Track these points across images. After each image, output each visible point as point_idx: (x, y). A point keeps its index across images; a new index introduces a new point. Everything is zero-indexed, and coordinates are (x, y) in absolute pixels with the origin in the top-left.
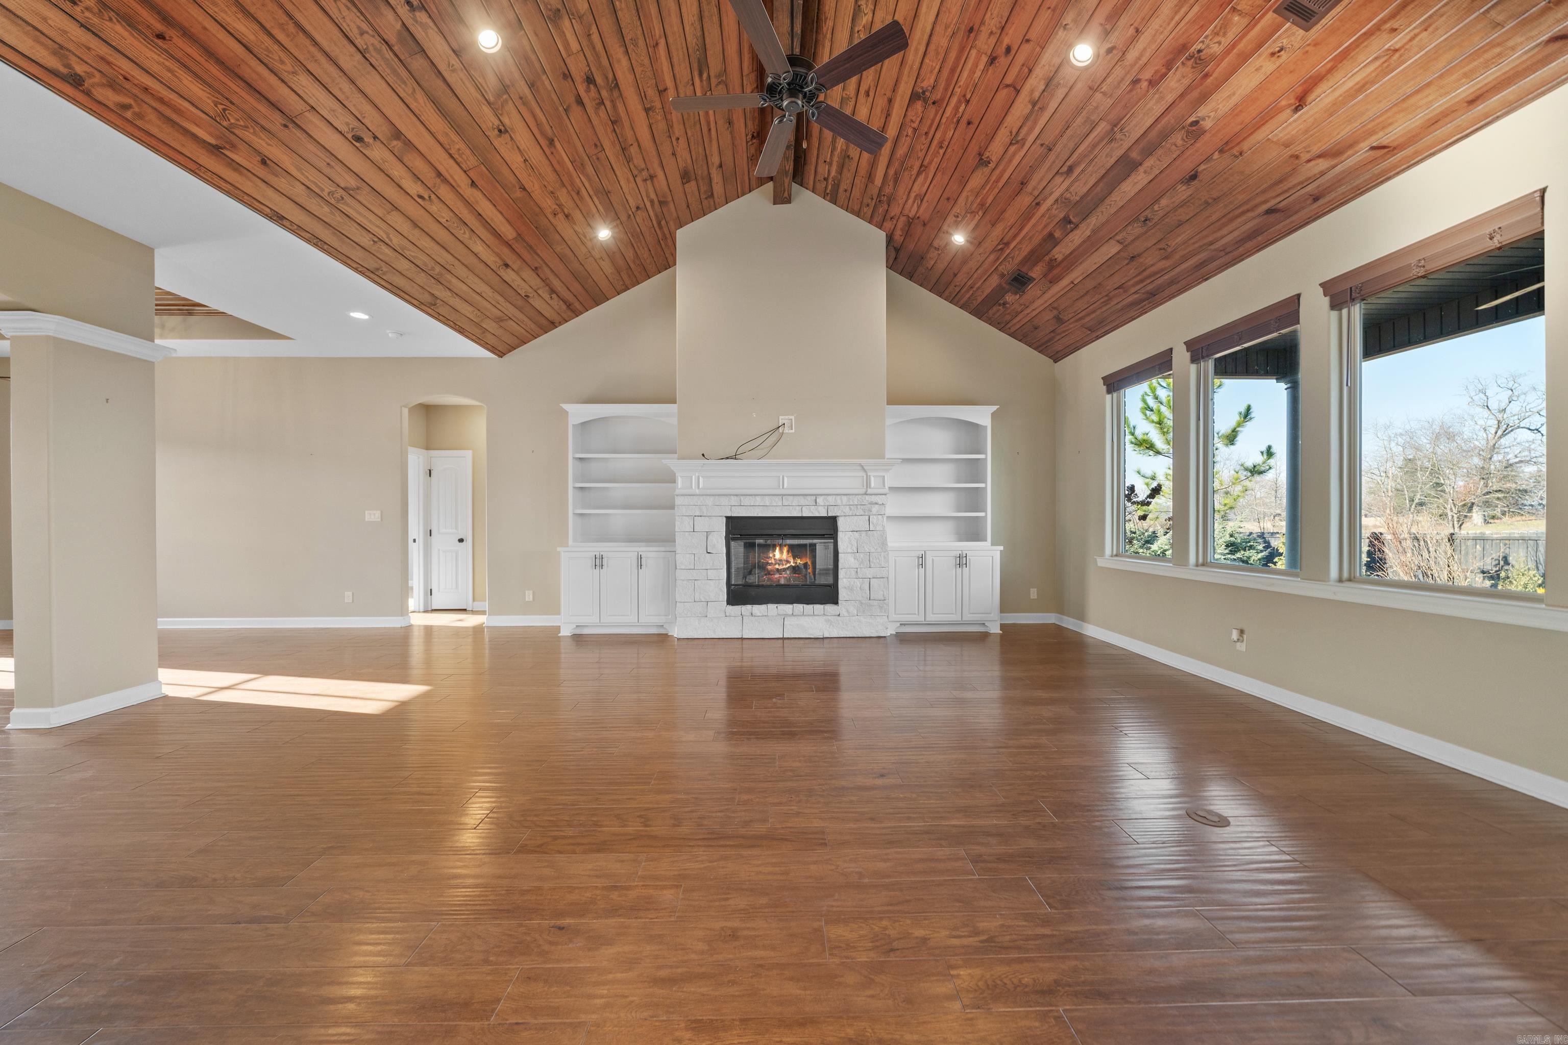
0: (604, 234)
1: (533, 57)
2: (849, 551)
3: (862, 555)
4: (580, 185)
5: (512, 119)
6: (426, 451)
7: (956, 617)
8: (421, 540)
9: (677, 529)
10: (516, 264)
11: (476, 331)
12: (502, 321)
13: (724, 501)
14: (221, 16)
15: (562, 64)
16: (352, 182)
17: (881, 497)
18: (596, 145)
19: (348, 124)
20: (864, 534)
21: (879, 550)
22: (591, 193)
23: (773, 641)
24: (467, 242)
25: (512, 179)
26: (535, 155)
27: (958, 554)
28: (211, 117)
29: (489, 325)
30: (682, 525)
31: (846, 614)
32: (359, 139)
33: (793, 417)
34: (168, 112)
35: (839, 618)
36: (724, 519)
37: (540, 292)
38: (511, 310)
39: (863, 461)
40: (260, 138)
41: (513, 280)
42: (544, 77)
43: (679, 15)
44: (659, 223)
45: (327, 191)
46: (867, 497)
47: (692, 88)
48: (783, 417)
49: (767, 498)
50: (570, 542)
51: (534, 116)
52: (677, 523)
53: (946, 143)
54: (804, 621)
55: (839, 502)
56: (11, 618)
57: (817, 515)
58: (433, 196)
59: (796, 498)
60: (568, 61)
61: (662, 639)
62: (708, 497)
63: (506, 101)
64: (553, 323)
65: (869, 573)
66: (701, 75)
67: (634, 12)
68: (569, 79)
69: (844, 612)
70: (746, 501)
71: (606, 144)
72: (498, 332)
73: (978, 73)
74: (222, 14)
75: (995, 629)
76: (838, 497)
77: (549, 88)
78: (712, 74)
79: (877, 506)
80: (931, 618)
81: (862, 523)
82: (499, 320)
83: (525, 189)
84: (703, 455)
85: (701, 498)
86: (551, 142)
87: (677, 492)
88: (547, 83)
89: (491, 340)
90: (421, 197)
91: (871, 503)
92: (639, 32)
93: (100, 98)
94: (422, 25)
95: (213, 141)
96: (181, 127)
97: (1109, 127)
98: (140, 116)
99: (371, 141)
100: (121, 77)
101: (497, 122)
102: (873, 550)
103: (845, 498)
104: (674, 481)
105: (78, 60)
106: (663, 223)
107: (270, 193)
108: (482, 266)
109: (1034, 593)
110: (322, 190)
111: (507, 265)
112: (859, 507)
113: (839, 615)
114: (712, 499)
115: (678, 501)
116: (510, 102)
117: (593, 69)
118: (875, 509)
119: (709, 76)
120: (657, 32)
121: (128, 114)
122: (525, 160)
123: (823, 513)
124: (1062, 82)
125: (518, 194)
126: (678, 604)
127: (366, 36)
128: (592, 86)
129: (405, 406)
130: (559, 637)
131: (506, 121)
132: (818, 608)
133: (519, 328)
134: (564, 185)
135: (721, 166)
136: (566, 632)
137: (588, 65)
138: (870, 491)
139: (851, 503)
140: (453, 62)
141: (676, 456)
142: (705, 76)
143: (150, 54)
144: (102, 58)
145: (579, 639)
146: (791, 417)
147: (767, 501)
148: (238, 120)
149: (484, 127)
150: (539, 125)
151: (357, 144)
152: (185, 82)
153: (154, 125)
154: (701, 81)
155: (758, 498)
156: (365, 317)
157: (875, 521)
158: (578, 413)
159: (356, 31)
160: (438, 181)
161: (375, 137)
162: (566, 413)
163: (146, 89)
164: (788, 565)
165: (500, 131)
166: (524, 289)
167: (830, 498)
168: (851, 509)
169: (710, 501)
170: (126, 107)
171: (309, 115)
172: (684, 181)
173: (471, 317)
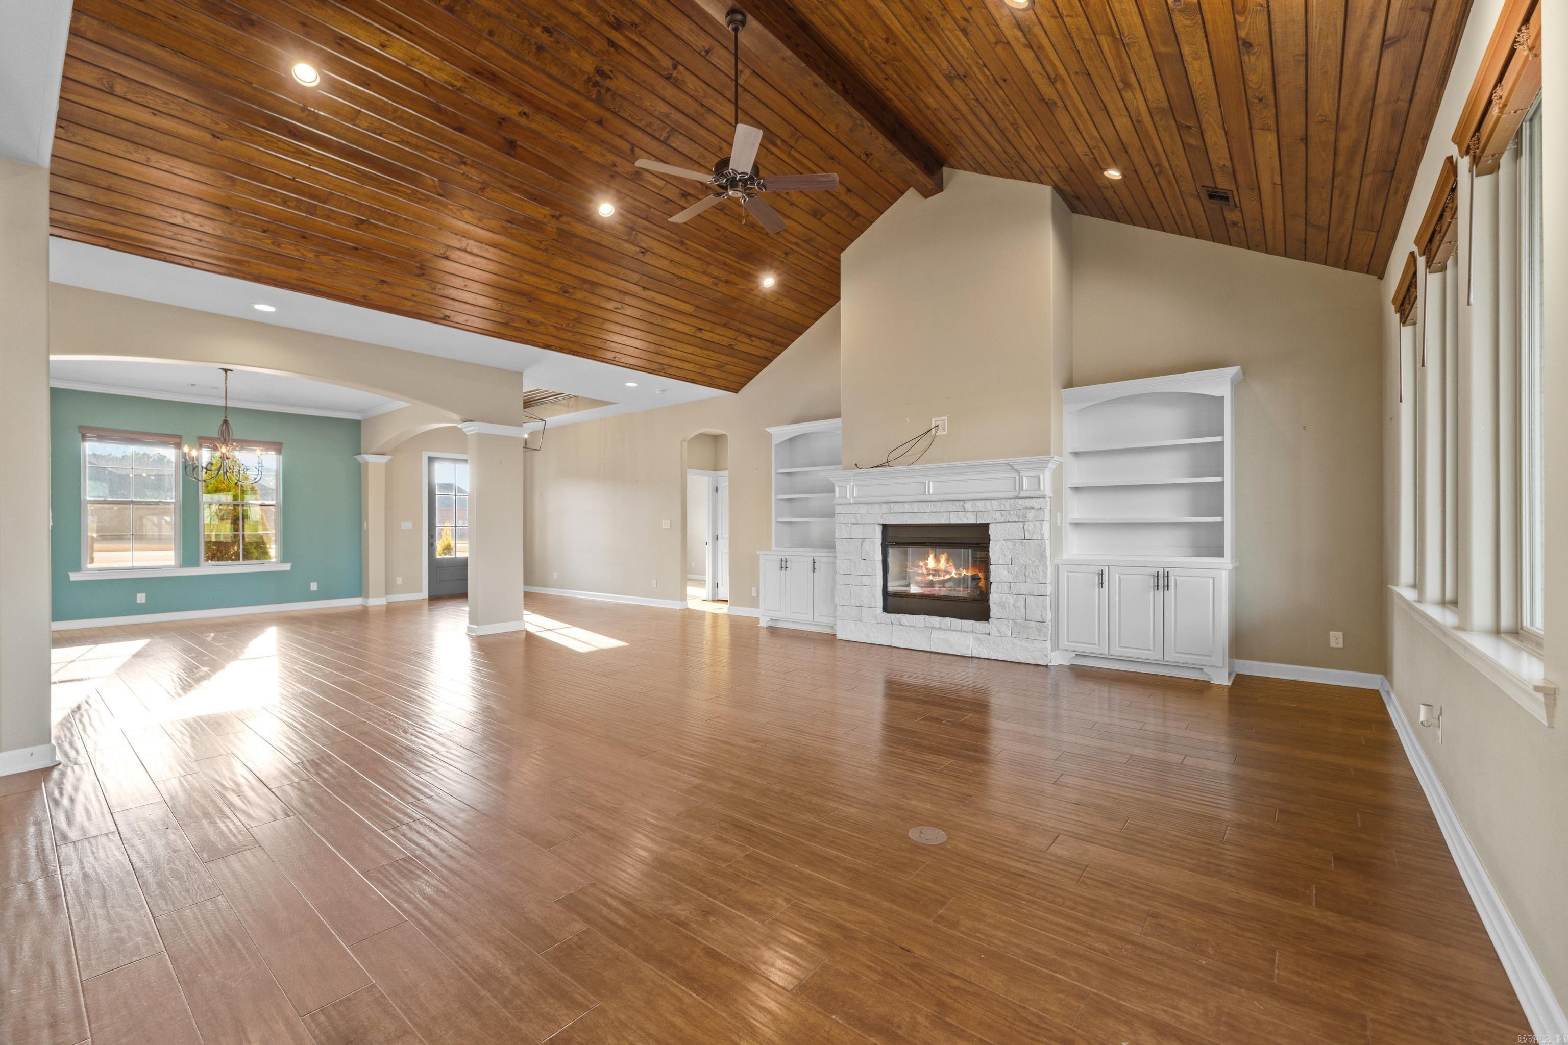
0: (768, 281)
1: (637, 204)
2: (1001, 562)
3: (1016, 568)
4: (724, 259)
5: (646, 242)
6: (713, 472)
7: (1157, 656)
8: (710, 544)
9: (836, 536)
10: (708, 326)
11: (706, 379)
12: (721, 367)
13: (876, 508)
15: (660, 197)
16: (575, 315)
17: (1037, 500)
18: (718, 230)
19: (557, 287)
20: (1018, 544)
21: (1037, 562)
22: (736, 260)
23: (921, 653)
24: (662, 324)
25: (668, 275)
26: (677, 255)
27: (1154, 571)
29: (710, 372)
30: (841, 532)
31: (997, 634)
32: (566, 292)
33: (946, 418)
35: (989, 637)
36: (881, 527)
37: (739, 339)
38: (724, 358)
39: (1011, 460)
41: (712, 338)
42: (652, 210)
43: (725, 123)
44: (817, 256)
45: (565, 325)
46: (1020, 501)
47: (772, 156)
48: (936, 419)
49: (915, 505)
50: (774, 548)
51: (659, 233)
52: (837, 531)
53: (1007, 101)
54: (954, 637)
55: (989, 508)
57: (966, 522)
58: (624, 305)
59: (944, 504)
60: (662, 193)
61: (830, 639)
62: (862, 505)
63: (636, 234)
64: (766, 358)
65: (1024, 589)
66: (775, 144)
67: (689, 142)
68: (670, 202)
69: (994, 631)
70: (896, 508)
71: (726, 225)
72: (723, 375)
73: (968, 45)
75: (1222, 679)
76: (988, 502)
77: (659, 213)
78: (785, 137)
79: (1033, 511)
80: (1117, 651)
81: (1015, 530)
82: (718, 367)
83: (682, 278)
84: (856, 465)
85: (857, 507)
86: (682, 243)
87: (836, 501)
88: (656, 212)
89: (723, 383)
90: (617, 308)
91: (1026, 508)
92: (701, 149)
94: (568, 223)
97: (1110, 39)
99: (573, 290)
101: (637, 249)
102: (1029, 562)
103: (995, 503)
104: (833, 491)
106: (820, 254)
107: (538, 336)
108: (681, 335)
109: (1336, 639)
110: (562, 325)
111: (701, 329)
112: (1012, 512)
113: (989, 634)
114: (866, 506)
115: (838, 509)
116: (639, 234)
117: (683, 188)
118: (1031, 515)
119: (783, 141)
120: (715, 142)
122: (671, 261)
123: (972, 520)
124: (1027, 23)
125: (679, 283)
126: (838, 607)
127: (543, 243)
128: (689, 198)
129: (684, 440)
130: (759, 627)
131: (644, 245)
132: (968, 624)
133: (739, 369)
134: (710, 264)
135: (849, 190)
136: (763, 623)
137: (678, 188)
138: (1022, 494)
139: (1003, 508)
140: (592, 231)
141: (840, 467)
142: (779, 143)
145: (774, 631)
146: (943, 418)
147: (916, 507)
149: (630, 254)
150: (666, 237)
151: (567, 295)
154: (778, 147)
155: (907, 505)
156: (635, 385)
157: (1031, 529)
158: (780, 432)
159: (537, 243)
160: (622, 295)
161: (574, 288)
162: (770, 435)
164: (947, 577)
165: (643, 252)
166: (725, 341)
167: (979, 503)
168: (1002, 515)
169: (863, 509)
171: (537, 292)
172: (818, 217)
173: (694, 370)
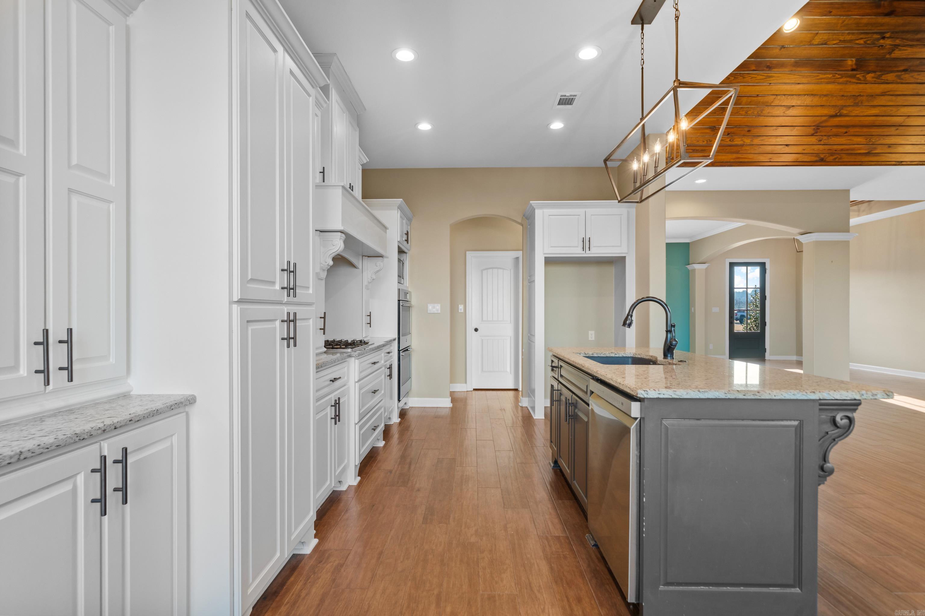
14: (866, 114)
28: (866, 144)
34: (850, 152)
40: (886, 139)
56: (802, 356)
74: (866, 113)
93: (829, 160)
95: (866, 151)
96: (855, 153)
98: (840, 158)
100: (834, 151)
105: (822, 154)
107: (894, 156)
110: (921, 141)
121: (837, 160)
143: (842, 140)
144: (829, 150)
148: (876, 139)
152: (855, 140)
153: (846, 158)
163: (842, 150)
170: (835, 159)
